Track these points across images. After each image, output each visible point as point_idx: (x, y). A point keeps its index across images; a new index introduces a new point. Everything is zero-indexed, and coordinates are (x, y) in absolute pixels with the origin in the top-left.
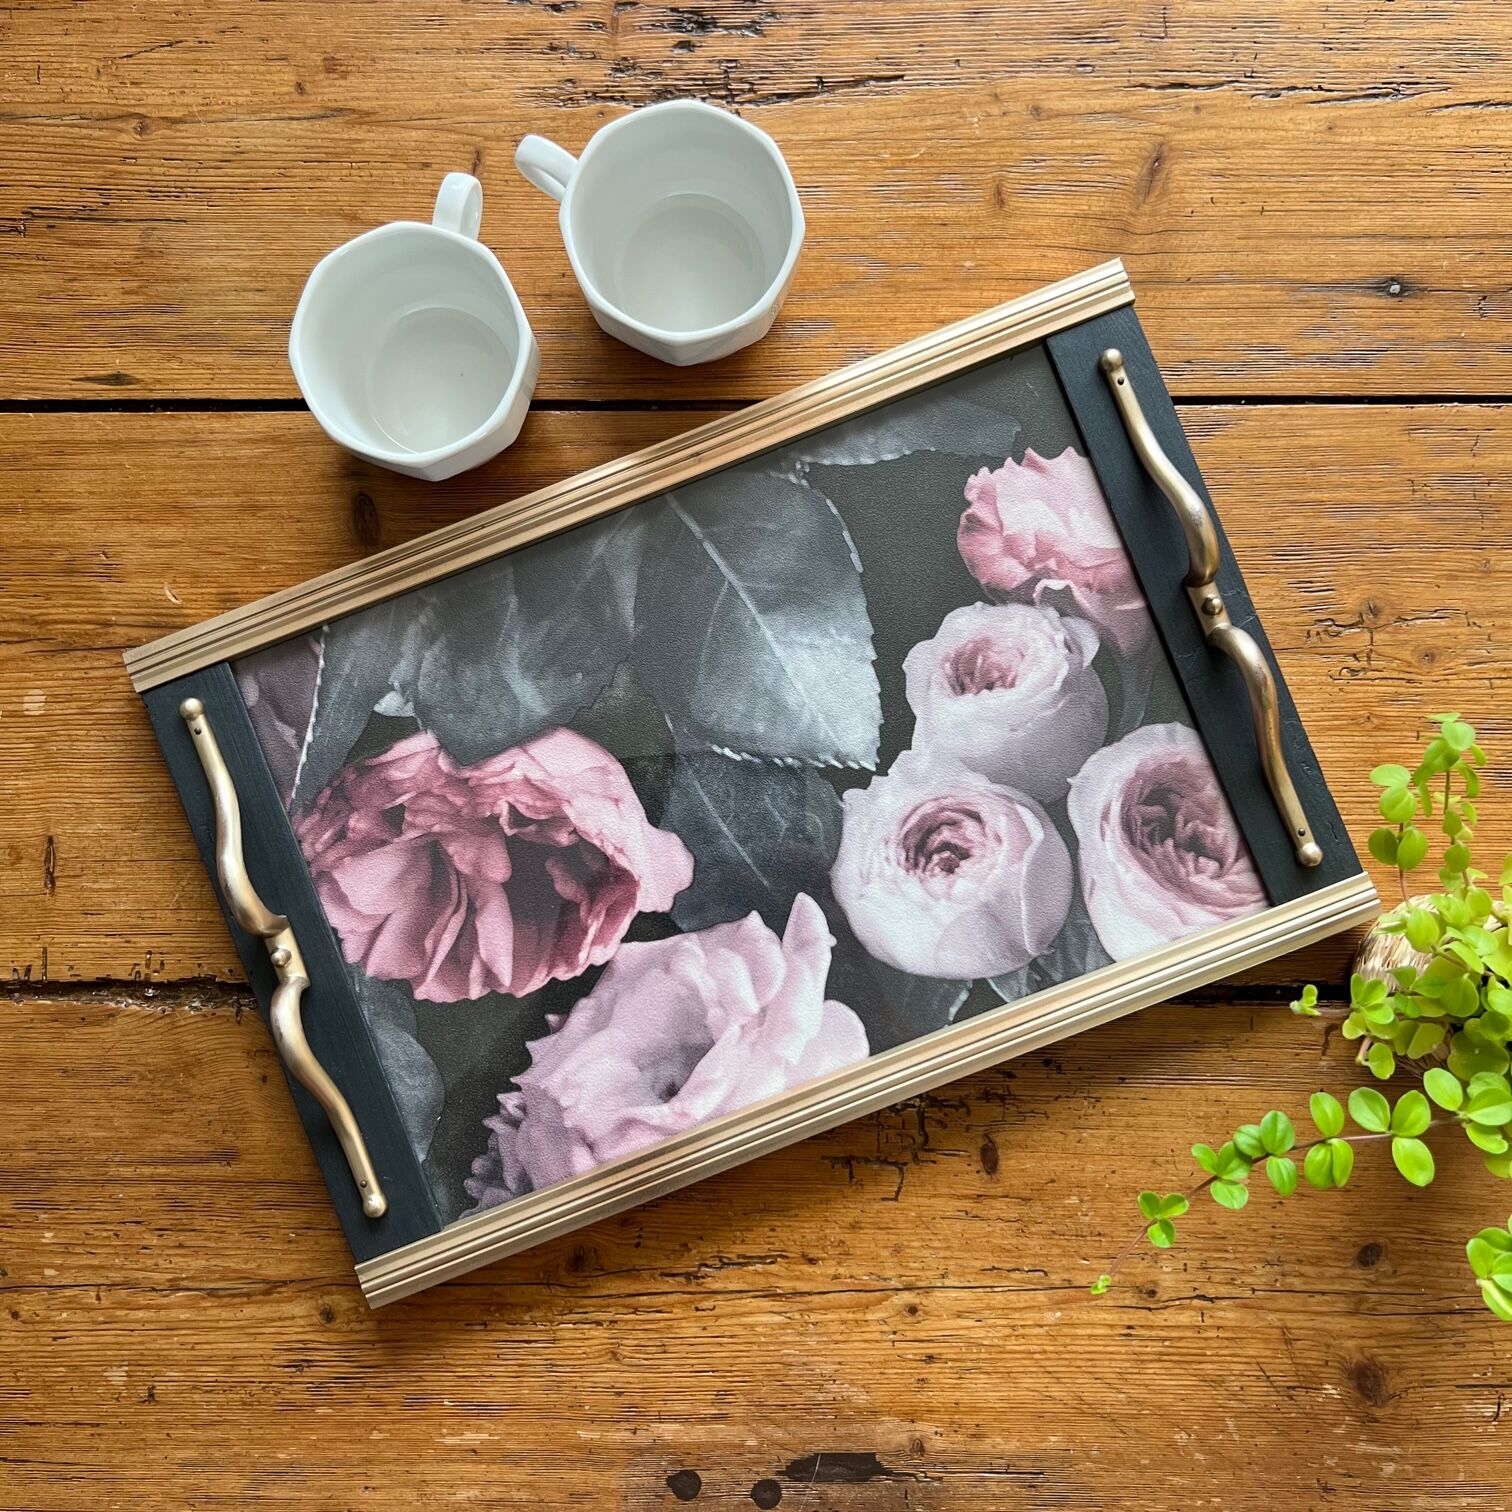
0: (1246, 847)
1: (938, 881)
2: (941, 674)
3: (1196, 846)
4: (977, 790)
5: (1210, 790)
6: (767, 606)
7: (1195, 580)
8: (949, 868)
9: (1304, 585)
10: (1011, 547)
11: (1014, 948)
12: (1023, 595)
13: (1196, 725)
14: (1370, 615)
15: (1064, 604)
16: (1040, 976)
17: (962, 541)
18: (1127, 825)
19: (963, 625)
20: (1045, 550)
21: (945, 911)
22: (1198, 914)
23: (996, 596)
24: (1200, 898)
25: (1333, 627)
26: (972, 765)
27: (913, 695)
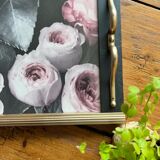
0: (101, 97)
1: (31, 81)
2: (48, 36)
3: (90, 93)
4: (47, 64)
5: (97, 82)
6: (15, 7)
7: (110, 33)
8: (35, 79)
9: (136, 46)
10: (73, 13)
11: (42, 102)
12: (72, 25)
13: (99, 67)
14: (147, 57)
15: (80, 30)
16: (46, 110)
17: (63, 8)
18: (77, 83)
19: (57, 26)
20: (81, 16)
21: (30, 89)
22: (85, 109)
23: (66, 22)
24: (87, 105)
25: (138, 57)
26: (48, 58)
27: (40, 38)
